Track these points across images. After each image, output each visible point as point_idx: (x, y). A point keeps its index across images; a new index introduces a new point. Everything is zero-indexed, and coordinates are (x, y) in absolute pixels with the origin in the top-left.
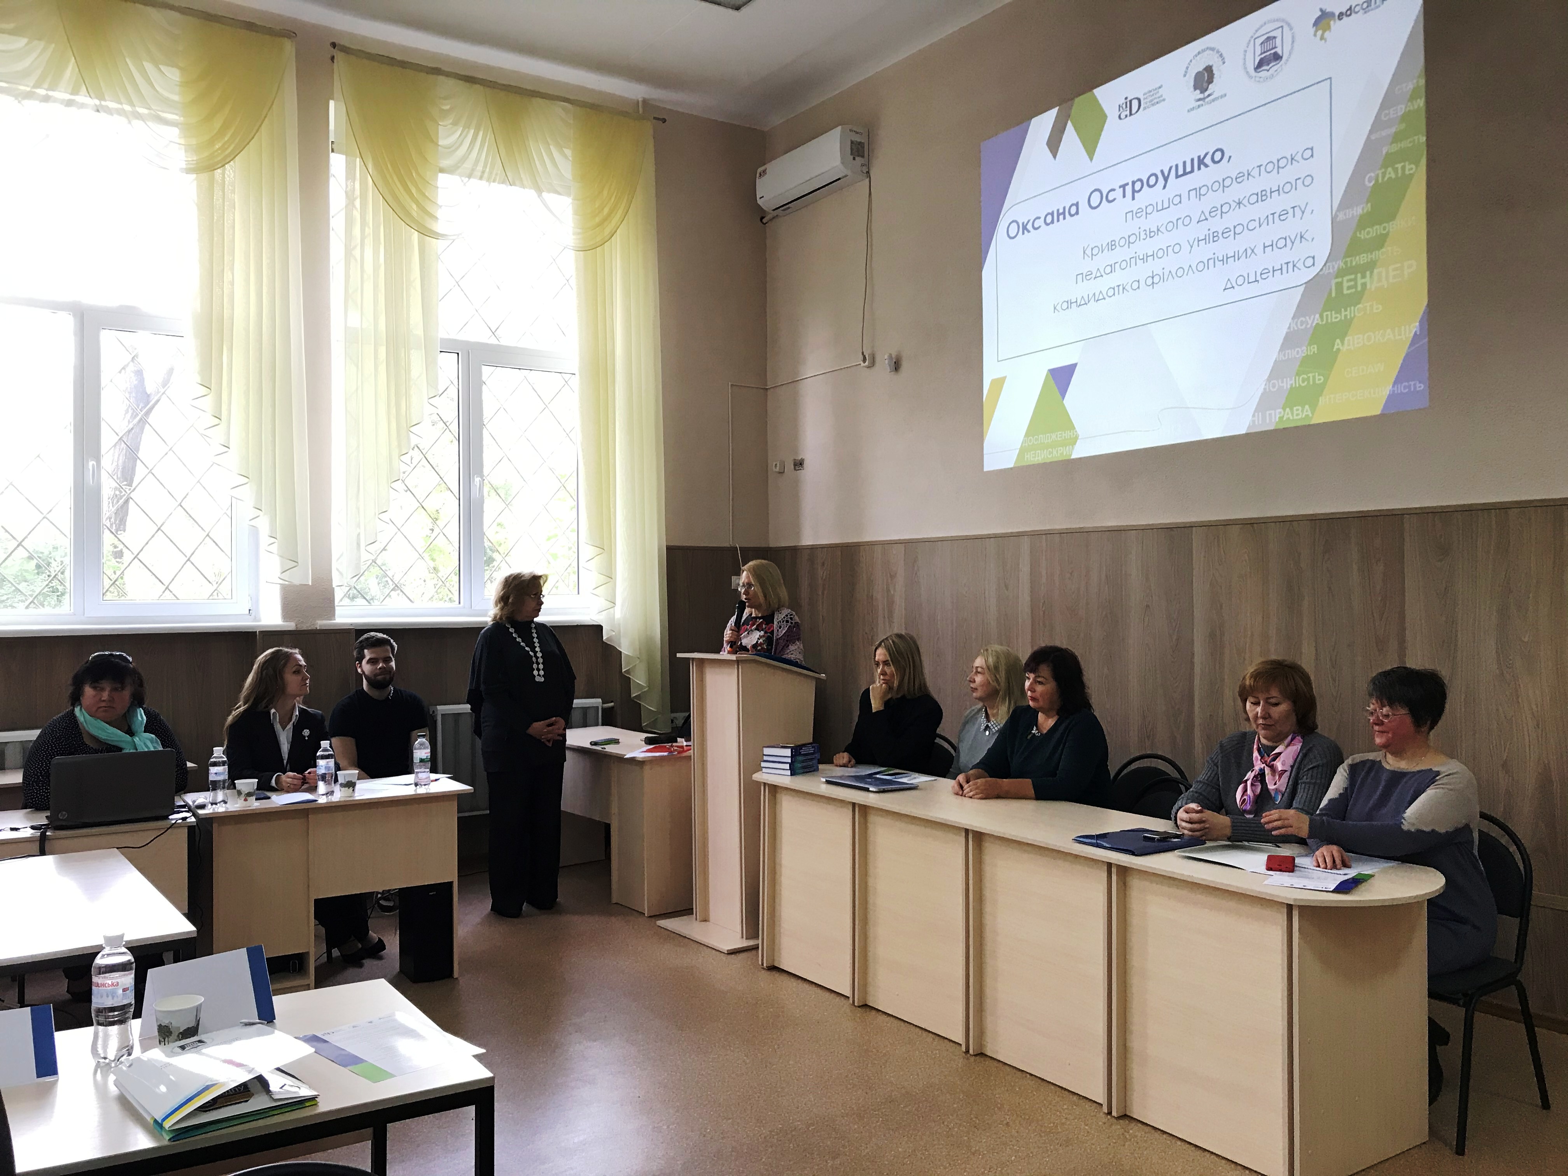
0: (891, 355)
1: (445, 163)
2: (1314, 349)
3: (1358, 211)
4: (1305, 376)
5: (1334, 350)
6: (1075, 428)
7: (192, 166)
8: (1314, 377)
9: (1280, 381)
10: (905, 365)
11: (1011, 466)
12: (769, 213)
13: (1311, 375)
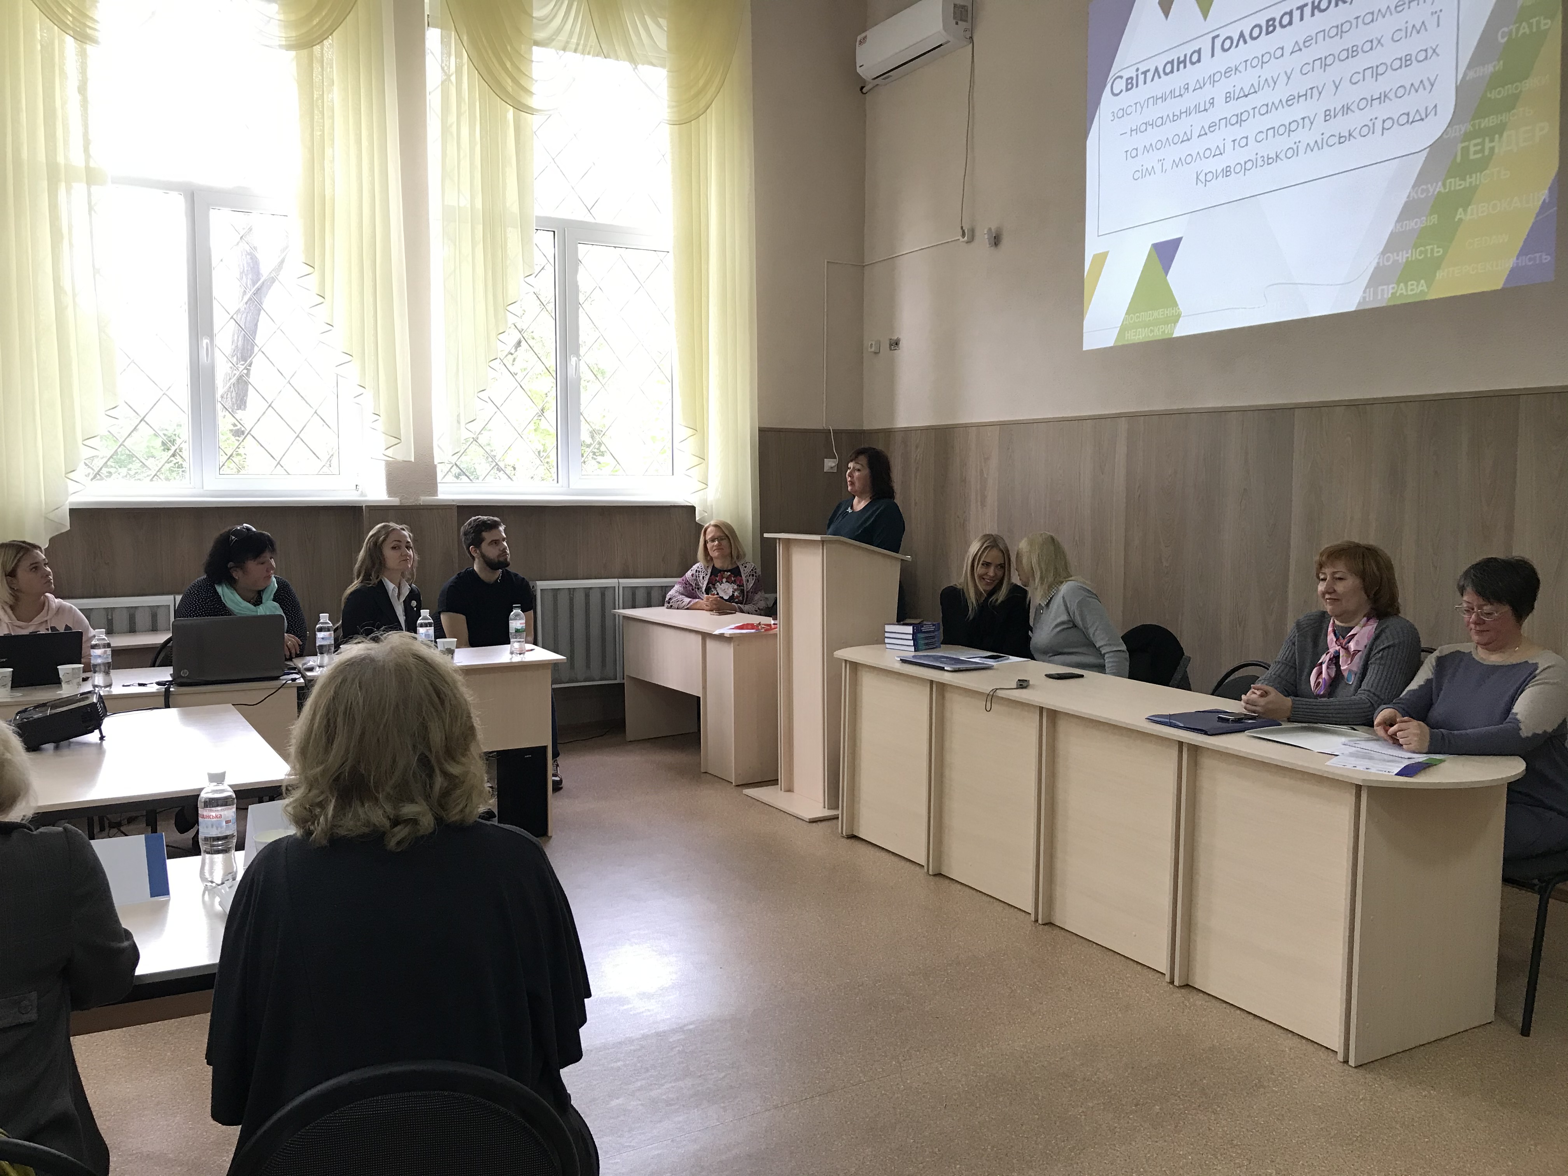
0: (990, 229)
1: (540, 35)
2: (1435, 218)
3: (1489, 69)
4: (1422, 249)
5: (1456, 220)
6: (1177, 305)
7: (292, 43)
8: (1432, 250)
9: (1395, 254)
10: (1005, 242)
11: (1110, 343)
12: (870, 83)
13: (1429, 247)
